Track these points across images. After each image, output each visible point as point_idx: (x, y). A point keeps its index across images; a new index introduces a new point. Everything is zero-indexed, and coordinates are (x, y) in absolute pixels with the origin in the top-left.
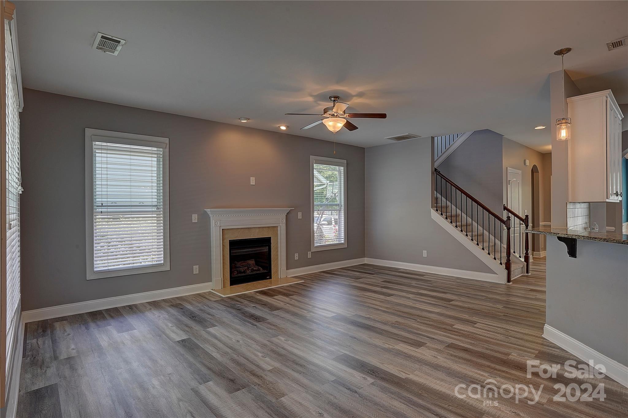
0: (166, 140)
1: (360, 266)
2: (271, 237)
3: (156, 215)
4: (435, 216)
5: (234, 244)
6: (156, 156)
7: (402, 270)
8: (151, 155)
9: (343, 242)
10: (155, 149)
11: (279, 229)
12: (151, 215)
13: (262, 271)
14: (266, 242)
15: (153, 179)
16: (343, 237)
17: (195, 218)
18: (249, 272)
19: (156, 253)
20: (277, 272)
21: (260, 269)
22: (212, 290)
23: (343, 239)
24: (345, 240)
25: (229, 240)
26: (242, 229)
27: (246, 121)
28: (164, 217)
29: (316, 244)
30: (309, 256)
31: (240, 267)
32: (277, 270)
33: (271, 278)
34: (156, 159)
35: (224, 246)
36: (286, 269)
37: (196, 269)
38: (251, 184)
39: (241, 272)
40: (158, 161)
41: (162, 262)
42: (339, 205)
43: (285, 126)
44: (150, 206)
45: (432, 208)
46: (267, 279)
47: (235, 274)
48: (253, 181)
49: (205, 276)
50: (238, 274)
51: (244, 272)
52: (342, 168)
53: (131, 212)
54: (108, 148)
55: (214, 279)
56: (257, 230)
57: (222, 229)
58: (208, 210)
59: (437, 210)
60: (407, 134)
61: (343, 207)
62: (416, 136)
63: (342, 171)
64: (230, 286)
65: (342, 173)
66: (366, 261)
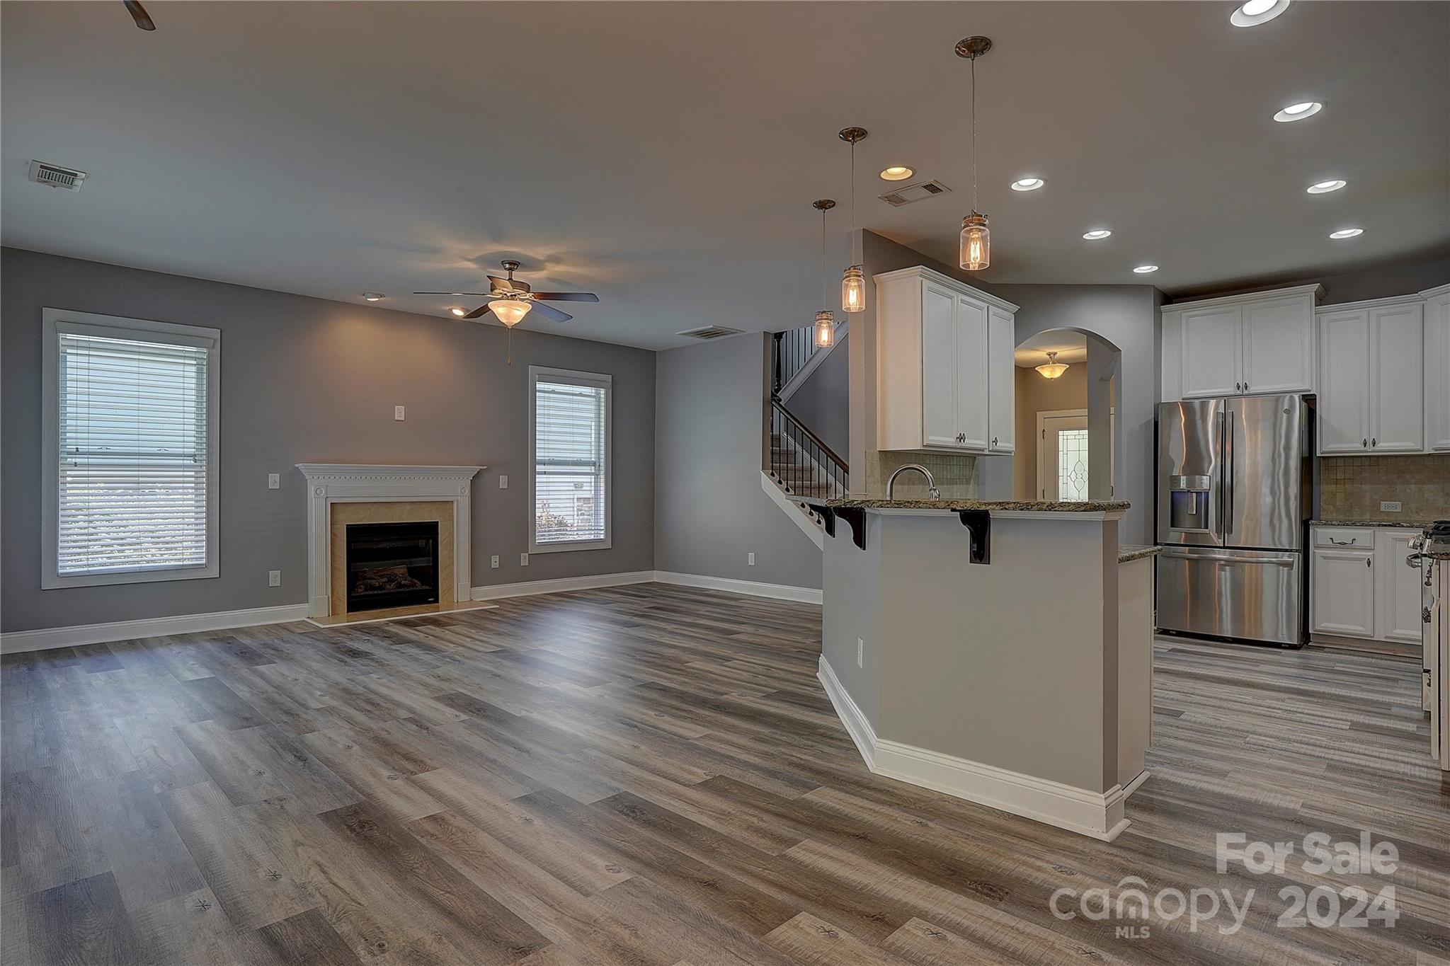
0: (216, 333)
1: (641, 587)
2: (437, 522)
3: (193, 473)
4: (768, 485)
5: (355, 533)
6: (194, 362)
7: (711, 592)
8: (182, 361)
9: (602, 537)
10: (194, 349)
11: (455, 506)
12: (181, 473)
13: (419, 586)
14: (430, 530)
15: (186, 405)
16: (603, 528)
17: (274, 481)
18: (390, 588)
19: (194, 544)
20: (451, 589)
21: (415, 584)
22: (309, 618)
23: (602, 532)
24: (606, 534)
25: (347, 525)
26: (375, 505)
27: (377, 299)
28: (208, 477)
29: (538, 539)
30: (524, 560)
31: (373, 579)
32: (450, 585)
33: (437, 601)
34: (194, 369)
35: (335, 535)
36: (470, 586)
37: (275, 578)
38: (396, 419)
39: (372, 588)
40: (199, 372)
41: (204, 561)
42: (595, 463)
43: (462, 309)
44: (181, 455)
45: (763, 469)
46: (430, 602)
47: (360, 591)
48: (400, 413)
49: (295, 591)
50: (366, 590)
51: (381, 588)
52: (602, 391)
53: (139, 465)
54: (92, 345)
55: (312, 597)
56: (408, 507)
57: (331, 503)
58: (300, 466)
59: (773, 475)
60: (712, 326)
61: (602, 468)
62: (734, 331)
63: (602, 396)
64: (348, 612)
65: (603, 400)
66: (657, 576)
